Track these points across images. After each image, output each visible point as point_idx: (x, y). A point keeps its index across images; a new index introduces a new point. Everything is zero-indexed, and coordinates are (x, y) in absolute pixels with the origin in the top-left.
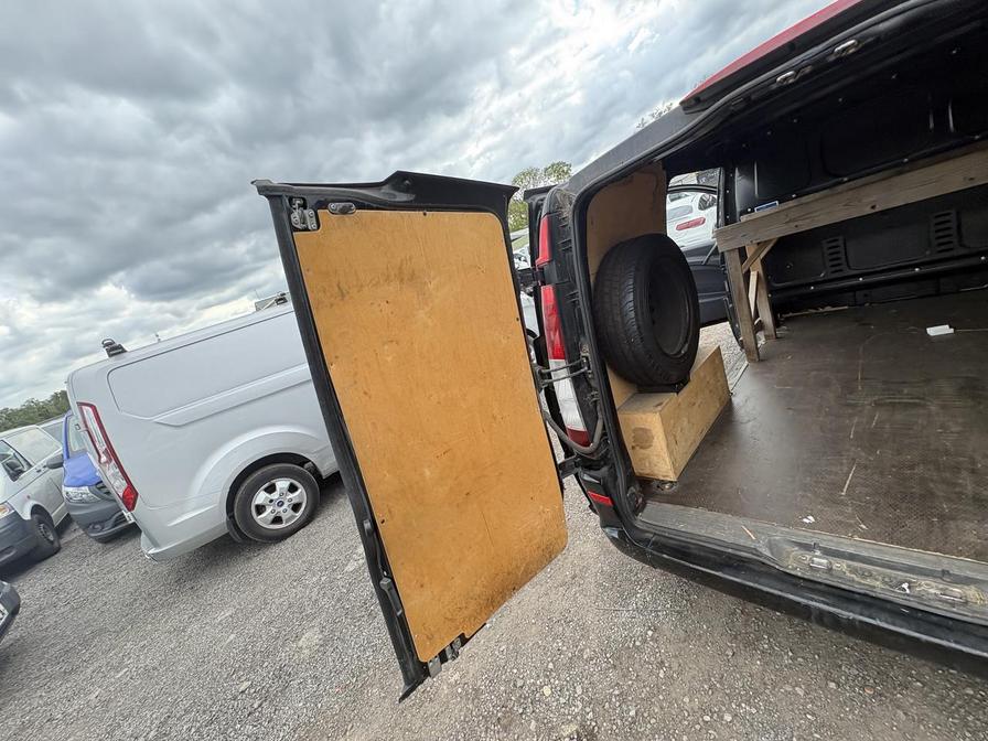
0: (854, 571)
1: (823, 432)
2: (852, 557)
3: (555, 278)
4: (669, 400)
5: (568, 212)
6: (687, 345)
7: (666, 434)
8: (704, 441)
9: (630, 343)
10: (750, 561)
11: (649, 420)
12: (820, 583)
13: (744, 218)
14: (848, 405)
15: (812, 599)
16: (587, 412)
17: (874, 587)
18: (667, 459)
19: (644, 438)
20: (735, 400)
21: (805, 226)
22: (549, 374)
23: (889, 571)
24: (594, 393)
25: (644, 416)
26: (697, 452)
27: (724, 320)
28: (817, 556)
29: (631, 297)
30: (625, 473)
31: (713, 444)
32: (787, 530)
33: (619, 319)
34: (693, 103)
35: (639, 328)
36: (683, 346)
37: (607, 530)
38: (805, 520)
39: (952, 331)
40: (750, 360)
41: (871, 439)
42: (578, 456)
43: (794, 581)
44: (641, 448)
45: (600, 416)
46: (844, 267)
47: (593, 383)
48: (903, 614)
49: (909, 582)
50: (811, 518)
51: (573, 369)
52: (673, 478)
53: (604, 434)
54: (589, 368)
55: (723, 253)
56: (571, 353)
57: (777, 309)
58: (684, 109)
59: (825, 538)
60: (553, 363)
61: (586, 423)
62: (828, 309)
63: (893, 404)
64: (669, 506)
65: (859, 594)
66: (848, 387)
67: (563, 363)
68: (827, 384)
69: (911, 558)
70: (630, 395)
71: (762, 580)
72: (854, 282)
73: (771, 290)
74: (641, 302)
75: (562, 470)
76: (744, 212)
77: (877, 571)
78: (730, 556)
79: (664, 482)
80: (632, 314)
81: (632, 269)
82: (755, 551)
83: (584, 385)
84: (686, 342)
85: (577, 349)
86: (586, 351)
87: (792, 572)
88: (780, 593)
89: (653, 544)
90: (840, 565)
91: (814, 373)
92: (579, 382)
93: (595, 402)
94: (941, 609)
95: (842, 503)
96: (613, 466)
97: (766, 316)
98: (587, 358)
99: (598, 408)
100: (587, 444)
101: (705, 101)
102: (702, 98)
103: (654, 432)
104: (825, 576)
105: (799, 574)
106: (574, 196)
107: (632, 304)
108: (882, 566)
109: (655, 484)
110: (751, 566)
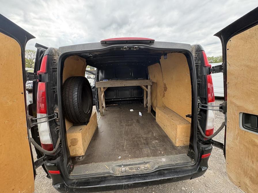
0: (130, 169)
1: (118, 133)
2: (129, 165)
3: (47, 80)
4: (84, 127)
5: (57, 58)
6: (90, 111)
7: (83, 139)
8: (92, 139)
9: (74, 109)
10: (107, 177)
11: (77, 135)
12: (124, 176)
13: (101, 81)
14: (121, 126)
15: (123, 182)
16: (53, 135)
17: (134, 172)
18: (82, 148)
19: (74, 142)
20: (99, 126)
21: (114, 86)
22: (36, 120)
23: (135, 166)
24: (58, 127)
25: (76, 134)
26: (90, 143)
27: (95, 105)
28: (122, 168)
29: (76, 93)
30: (67, 157)
31: (94, 140)
32: (115, 162)
33: (71, 100)
34: (104, 43)
35: (78, 104)
36: (89, 111)
37: (56, 186)
38: (119, 158)
39: (133, 110)
40: (101, 115)
41: (127, 133)
42: (46, 155)
43: (119, 178)
44: (73, 146)
45: (60, 136)
46: (118, 96)
47: (58, 123)
48: (139, 177)
49: (139, 167)
50: (120, 157)
51: (49, 118)
52: (83, 154)
53: (60, 144)
54: (57, 117)
55: (97, 88)
56: (49, 111)
57: (106, 103)
58: (102, 43)
59: (124, 161)
60: (39, 115)
61: (53, 140)
62: (114, 105)
63: (128, 125)
64: (82, 165)
65: (132, 175)
66: (121, 122)
67: (45, 115)
68: (117, 121)
69: (138, 161)
70: (70, 127)
71: (111, 182)
72: (119, 100)
73: (105, 99)
74: (79, 95)
75: (35, 165)
76: (101, 80)
77: (133, 167)
78: (102, 177)
79: (80, 157)
80: (76, 99)
81: (78, 85)
82: (109, 173)
83: (54, 124)
84: (89, 110)
85: (53, 109)
86: (57, 110)
87: (118, 176)
88: (116, 184)
89: (76, 184)
90: (127, 168)
91: (114, 119)
92: (52, 123)
93: (58, 131)
94: (145, 172)
95: (125, 150)
96: (63, 157)
97: (104, 105)
98: (57, 113)
99: (59, 133)
100: (51, 149)
101: (108, 44)
102: (107, 43)
103: (78, 139)
104: (125, 173)
105: (120, 175)
106: (61, 54)
107: (76, 96)
108: (135, 165)
109: (77, 158)
110: (108, 178)
